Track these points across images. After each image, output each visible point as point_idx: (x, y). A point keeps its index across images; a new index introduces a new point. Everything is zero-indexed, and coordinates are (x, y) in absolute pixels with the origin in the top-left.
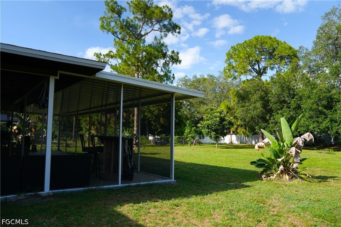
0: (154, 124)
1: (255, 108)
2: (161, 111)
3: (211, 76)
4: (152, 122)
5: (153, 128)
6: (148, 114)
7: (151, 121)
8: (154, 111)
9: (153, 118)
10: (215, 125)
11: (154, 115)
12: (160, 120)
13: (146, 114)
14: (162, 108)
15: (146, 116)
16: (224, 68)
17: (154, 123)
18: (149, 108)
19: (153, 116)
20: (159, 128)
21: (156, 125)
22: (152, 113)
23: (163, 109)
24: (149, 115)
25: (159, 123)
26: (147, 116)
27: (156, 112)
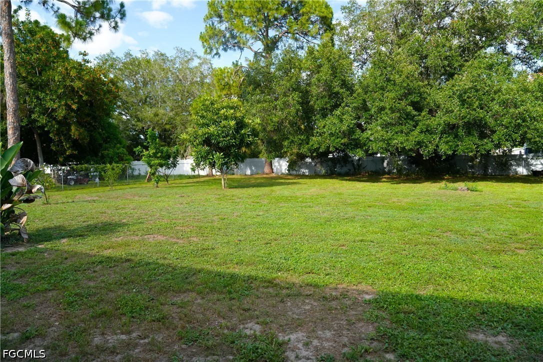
0: (56, 139)
1: (286, 105)
2: (73, 110)
3: (162, 55)
4: (51, 135)
5: (54, 148)
6: (39, 117)
7: (48, 132)
8: (54, 110)
9: (52, 126)
10: (224, 137)
11: (54, 119)
12: (70, 130)
13: (33, 116)
14: (76, 103)
15: (35, 121)
16: (200, 34)
17: (56, 137)
18: (41, 104)
19: (54, 122)
20: (68, 148)
21: (60, 141)
22: (50, 116)
23: (78, 107)
24: (43, 120)
25: (68, 137)
26: (38, 121)
27: (61, 113)
